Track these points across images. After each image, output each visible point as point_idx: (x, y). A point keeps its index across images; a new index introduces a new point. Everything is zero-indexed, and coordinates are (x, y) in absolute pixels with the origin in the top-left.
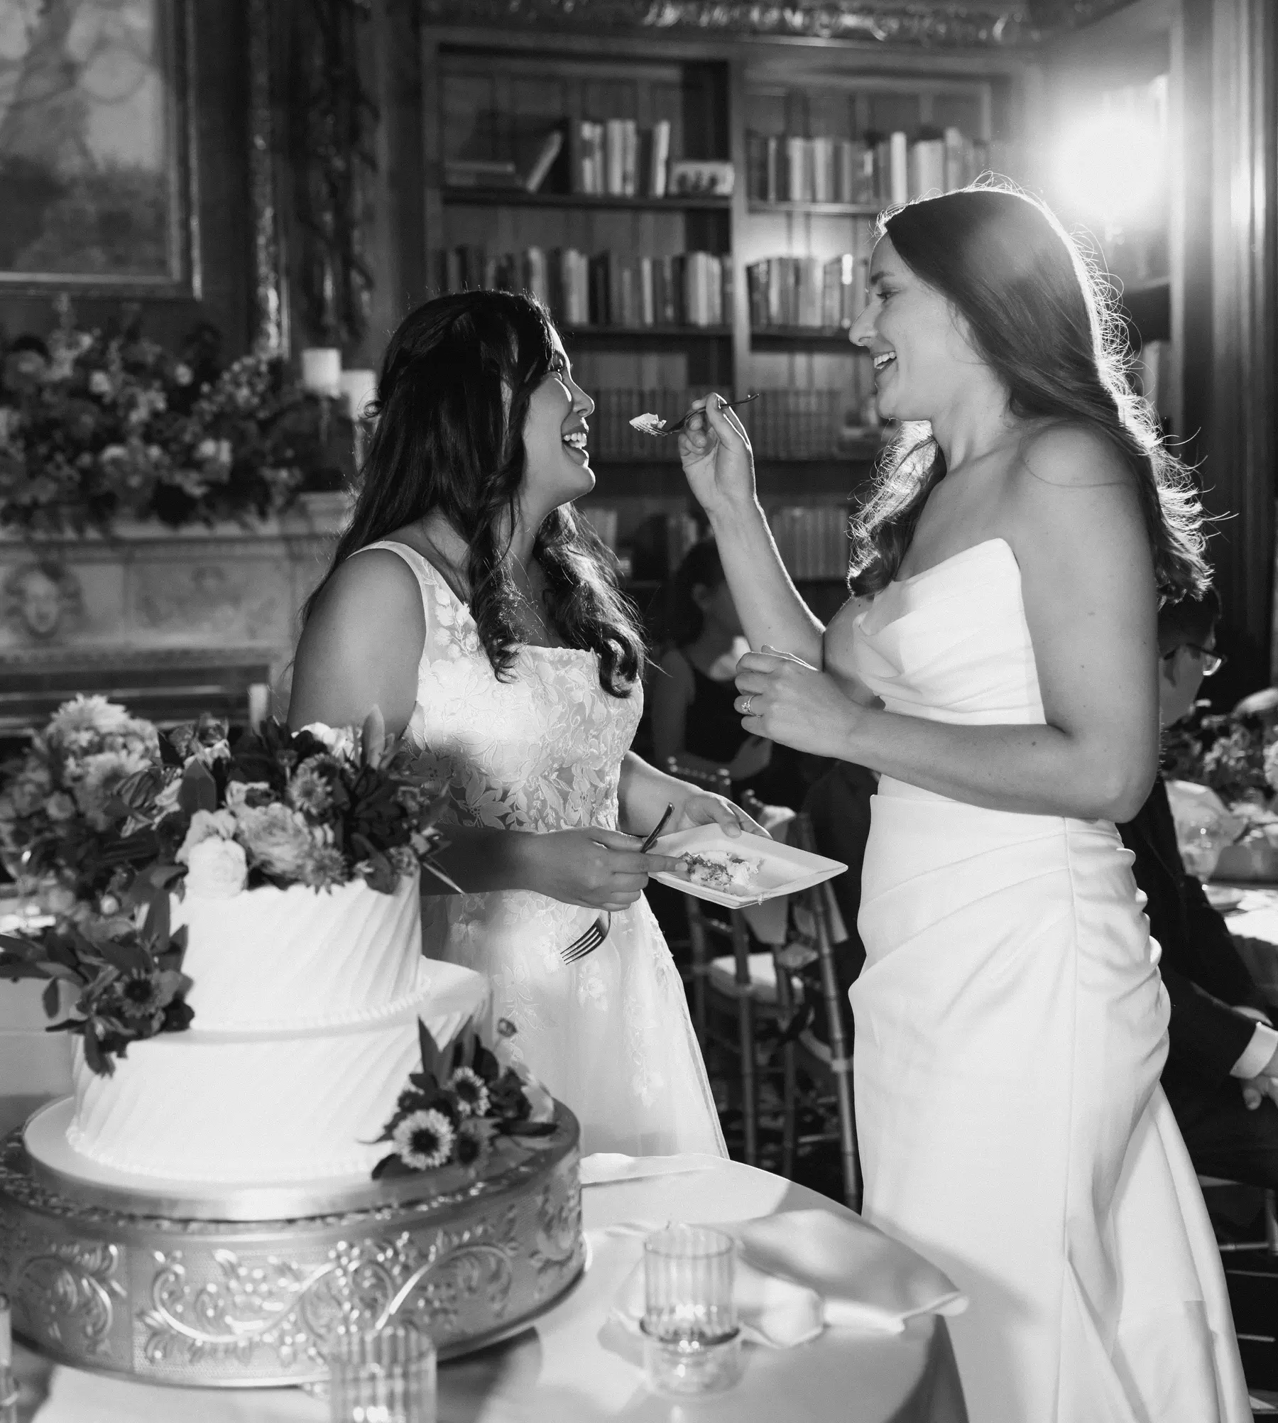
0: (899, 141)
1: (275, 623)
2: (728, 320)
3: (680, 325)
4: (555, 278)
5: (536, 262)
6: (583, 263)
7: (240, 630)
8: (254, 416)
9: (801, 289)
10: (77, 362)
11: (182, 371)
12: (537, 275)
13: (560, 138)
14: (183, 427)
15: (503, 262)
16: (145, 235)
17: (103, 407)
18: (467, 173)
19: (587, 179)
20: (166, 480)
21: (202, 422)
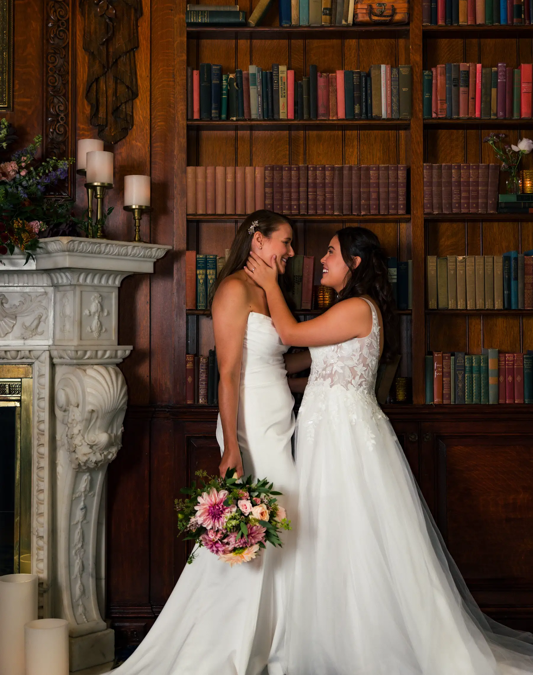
1: (42, 333)
2: (405, 114)
3: (367, 119)
4: (269, 87)
5: (254, 75)
6: (291, 73)
7: (17, 338)
8: (21, 184)
9: (462, 89)
12: (254, 84)
15: (232, 76)
18: (202, 12)
19: (294, 12)
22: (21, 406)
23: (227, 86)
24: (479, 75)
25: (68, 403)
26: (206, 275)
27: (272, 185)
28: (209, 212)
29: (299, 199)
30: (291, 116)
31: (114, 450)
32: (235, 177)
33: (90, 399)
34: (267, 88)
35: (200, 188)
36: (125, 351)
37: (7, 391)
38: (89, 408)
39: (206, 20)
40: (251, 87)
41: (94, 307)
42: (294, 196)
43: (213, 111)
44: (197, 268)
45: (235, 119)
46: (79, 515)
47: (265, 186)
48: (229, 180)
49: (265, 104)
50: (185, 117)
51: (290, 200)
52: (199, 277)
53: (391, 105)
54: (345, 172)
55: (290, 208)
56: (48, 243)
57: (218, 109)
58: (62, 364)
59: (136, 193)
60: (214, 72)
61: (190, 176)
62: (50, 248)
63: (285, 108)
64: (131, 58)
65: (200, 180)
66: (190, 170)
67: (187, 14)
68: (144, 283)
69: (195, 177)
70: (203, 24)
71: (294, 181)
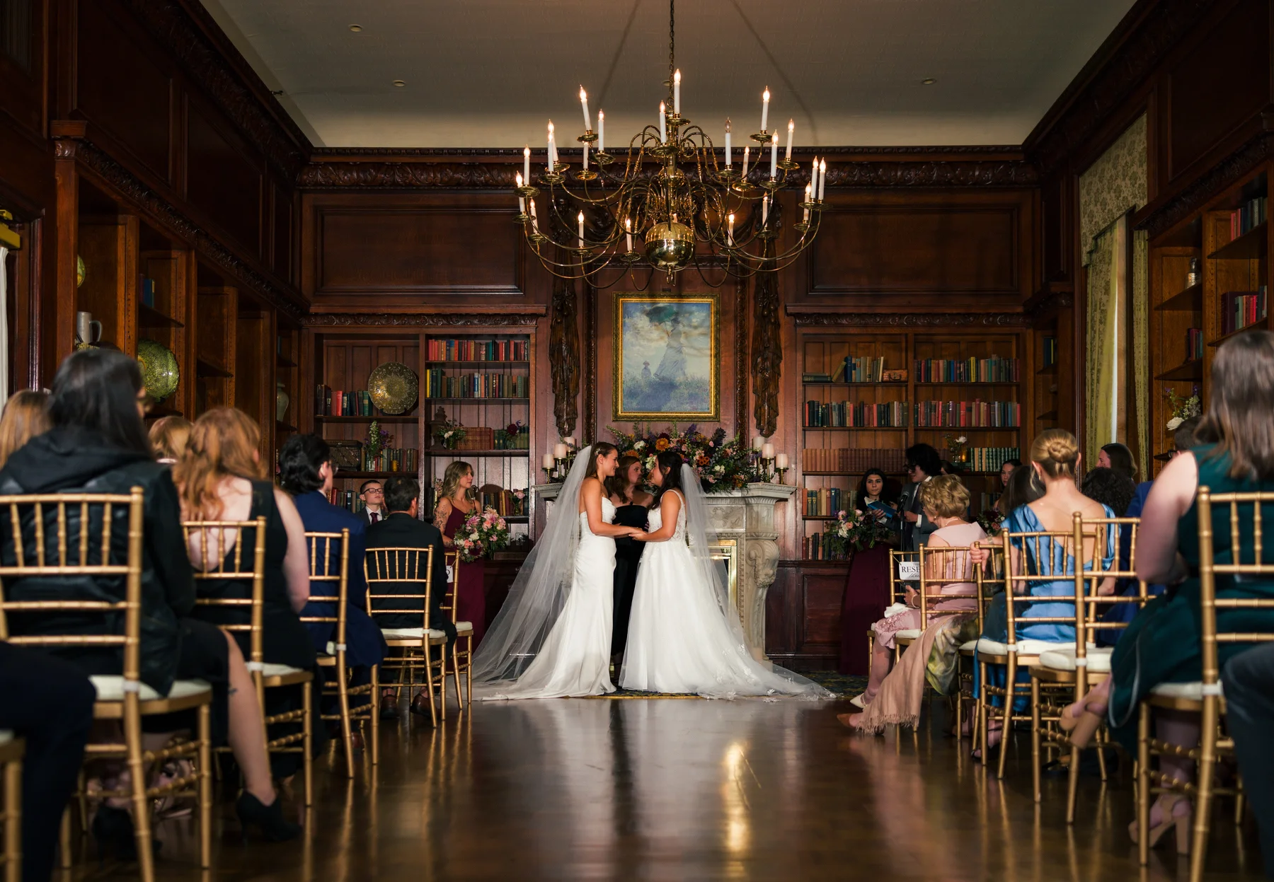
0: (973, 359)
1: (740, 526)
2: (905, 425)
3: (888, 426)
4: (842, 411)
5: (835, 406)
6: (852, 406)
7: (728, 528)
8: (733, 457)
9: (933, 413)
10: (678, 441)
11: (711, 444)
12: (835, 410)
13: (844, 363)
14: (710, 461)
15: (824, 406)
16: (703, 400)
17: (685, 455)
18: (811, 376)
19: (853, 377)
20: (704, 478)
21: (715, 460)
22: (731, 559)
23: (821, 411)
24: (940, 407)
25: (756, 556)
26: (812, 500)
27: (843, 458)
28: (813, 470)
29: (855, 464)
30: (852, 425)
31: (774, 578)
32: (825, 454)
33: (767, 554)
34: (840, 411)
35: (809, 458)
37: (725, 552)
38: (766, 558)
39: (812, 379)
40: (833, 412)
41: (765, 513)
42: (853, 463)
43: (815, 423)
45: (825, 427)
46: (757, 608)
47: (840, 458)
48: (823, 455)
49: (840, 420)
50: (802, 425)
51: (851, 464)
52: (809, 500)
53: (898, 420)
54: (878, 452)
55: (851, 468)
56: (751, 485)
57: (818, 422)
58: (751, 539)
59: (782, 462)
60: (816, 405)
61: (804, 453)
62: (751, 487)
63: (849, 422)
64: (776, 398)
65: (809, 455)
66: (804, 450)
67: (803, 377)
68: (782, 503)
69: (807, 454)
70: (810, 382)
71: (853, 456)
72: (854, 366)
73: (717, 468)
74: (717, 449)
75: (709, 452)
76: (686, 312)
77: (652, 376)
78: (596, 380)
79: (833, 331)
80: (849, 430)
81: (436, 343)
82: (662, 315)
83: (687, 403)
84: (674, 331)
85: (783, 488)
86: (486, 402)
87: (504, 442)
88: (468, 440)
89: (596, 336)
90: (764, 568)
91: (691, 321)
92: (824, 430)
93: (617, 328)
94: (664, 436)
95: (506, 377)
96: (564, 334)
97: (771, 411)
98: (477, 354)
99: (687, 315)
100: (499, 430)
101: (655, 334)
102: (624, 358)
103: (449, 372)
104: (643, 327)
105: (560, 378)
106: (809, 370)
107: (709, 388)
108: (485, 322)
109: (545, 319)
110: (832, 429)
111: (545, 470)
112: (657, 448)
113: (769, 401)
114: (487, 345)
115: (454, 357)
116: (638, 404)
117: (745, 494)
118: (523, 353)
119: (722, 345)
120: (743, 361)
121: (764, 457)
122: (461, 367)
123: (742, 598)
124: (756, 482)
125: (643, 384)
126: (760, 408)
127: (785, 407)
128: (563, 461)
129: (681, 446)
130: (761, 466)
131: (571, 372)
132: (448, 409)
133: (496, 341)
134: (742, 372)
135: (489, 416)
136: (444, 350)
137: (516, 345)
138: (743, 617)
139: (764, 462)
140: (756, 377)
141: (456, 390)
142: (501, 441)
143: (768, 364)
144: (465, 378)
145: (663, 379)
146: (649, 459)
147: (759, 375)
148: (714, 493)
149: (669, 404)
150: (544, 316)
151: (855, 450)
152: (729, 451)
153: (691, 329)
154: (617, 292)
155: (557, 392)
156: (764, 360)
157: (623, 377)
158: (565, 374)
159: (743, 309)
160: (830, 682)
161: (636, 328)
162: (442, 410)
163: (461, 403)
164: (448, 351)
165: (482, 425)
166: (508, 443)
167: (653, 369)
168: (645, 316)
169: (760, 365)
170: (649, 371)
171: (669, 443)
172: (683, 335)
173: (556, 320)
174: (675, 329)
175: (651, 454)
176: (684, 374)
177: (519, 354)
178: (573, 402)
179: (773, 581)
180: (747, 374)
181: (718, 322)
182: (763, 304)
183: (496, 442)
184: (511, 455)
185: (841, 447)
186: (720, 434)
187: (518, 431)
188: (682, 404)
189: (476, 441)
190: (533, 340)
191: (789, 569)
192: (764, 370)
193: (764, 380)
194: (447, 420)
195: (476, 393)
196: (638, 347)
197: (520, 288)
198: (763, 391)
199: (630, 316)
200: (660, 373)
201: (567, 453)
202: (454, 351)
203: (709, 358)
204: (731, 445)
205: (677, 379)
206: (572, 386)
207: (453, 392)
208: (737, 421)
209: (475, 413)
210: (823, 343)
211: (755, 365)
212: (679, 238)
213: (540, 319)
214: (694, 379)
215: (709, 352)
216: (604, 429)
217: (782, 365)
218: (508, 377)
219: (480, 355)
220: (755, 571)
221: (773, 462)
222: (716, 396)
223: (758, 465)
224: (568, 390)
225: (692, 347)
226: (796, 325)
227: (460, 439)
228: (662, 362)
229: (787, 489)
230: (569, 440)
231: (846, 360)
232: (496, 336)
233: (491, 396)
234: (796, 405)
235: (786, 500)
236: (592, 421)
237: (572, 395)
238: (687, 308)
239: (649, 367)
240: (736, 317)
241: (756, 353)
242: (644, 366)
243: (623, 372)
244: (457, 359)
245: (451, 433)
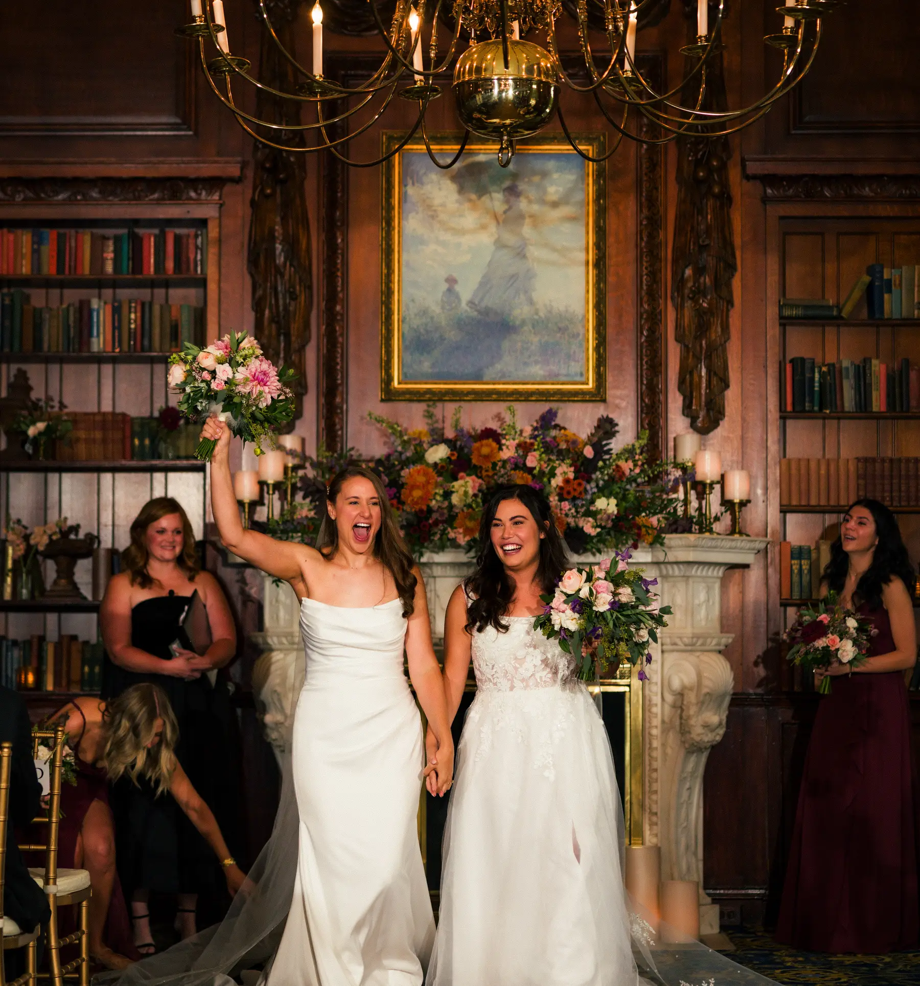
4: (862, 379)
5: (847, 369)
6: (883, 367)
8: (635, 481)
10: (519, 446)
11: (589, 452)
12: (848, 377)
13: (867, 279)
14: (585, 489)
15: (824, 369)
16: (569, 357)
17: (534, 476)
18: (797, 306)
19: (887, 307)
20: (573, 524)
21: (597, 486)
22: (630, 691)
23: (820, 379)
25: (683, 688)
26: (801, 566)
27: (865, 477)
28: (803, 503)
29: (891, 492)
30: (883, 409)
31: (722, 731)
32: (828, 470)
33: (706, 682)
34: (859, 380)
35: (793, 479)
36: (727, 639)
37: (618, 676)
38: (705, 690)
39: (800, 313)
40: (845, 382)
41: (702, 596)
42: (887, 488)
43: (807, 404)
44: (792, 558)
45: (828, 411)
46: (685, 794)
47: (858, 477)
48: (823, 472)
49: (857, 397)
50: (778, 408)
52: (794, 567)
56: (672, 539)
57: (812, 401)
58: (673, 651)
59: (737, 488)
60: (808, 365)
61: (784, 467)
62: (673, 543)
63: (878, 402)
64: (724, 350)
65: (794, 471)
66: (784, 461)
67: (781, 308)
68: (737, 573)
69: (789, 469)
70: (797, 318)
71: (887, 473)
72: (888, 286)
73: (601, 503)
74: (601, 463)
75: (584, 469)
76: (534, 173)
77: (464, 304)
78: (345, 314)
79: (844, 210)
80: (878, 417)
81: (11, 237)
82: (485, 178)
83: (536, 362)
84: (509, 213)
85: (738, 541)
86: (114, 361)
87: (152, 442)
88: (78, 440)
89: (345, 223)
90: (700, 711)
91: (545, 192)
92: (824, 418)
93: (390, 208)
94: (489, 434)
95: (156, 309)
96: (278, 219)
97: (715, 381)
98: (97, 259)
99: (536, 179)
100: (142, 419)
101: (470, 219)
102: (404, 269)
103: (38, 298)
104: (443, 205)
105: (271, 311)
106: (794, 293)
107: (582, 331)
108: (113, 194)
109: (239, 188)
110: (841, 415)
111: (240, 503)
112: (474, 461)
113: (709, 357)
114: (117, 240)
115: (49, 268)
116: (433, 366)
117: (661, 557)
118: (192, 256)
119: (611, 240)
120: (654, 275)
121: (699, 477)
122: (62, 285)
123: (654, 775)
124: (683, 532)
125: (443, 323)
126: (691, 373)
127: (742, 369)
128: (277, 486)
129: (525, 456)
130: (693, 495)
131: (294, 297)
132: (35, 373)
133: (137, 230)
134: (653, 295)
135: (122, 386)
136: (26, 249)
137: (178, 239)
138: (656, 814)
139: (702, 488)
140: (682, 307)
141: (52, 336)
142: (147, 442)
143: (707, 280)
144: (72, 310)
145: (486, 312)
146: (456, 484)
147: (688, 304)
148: (594, 555)
149: (498, 366)
150: (237, 181)
151: (891, 460)
152: (627, 466)
153: (546, 209)
154: (390, 132)
155: (265, 341)
156: (699, 271)
157: (403, 309)
158: (281, 302)
159: (653, 166)
160: (841, 964)
161: (429, 207)
162: (22, 376)
163: (62, 360)
164: (36, 253)
165: (107, 407)
166: (162, 446)
167: (466, 292)
168: (449, 182)
169: (690, 284)
170: (458, 297)
171: (500, 449)
172: (528, 221)
173: (262, 191)
174: (510, 208)
175: (461, 474)
176: (531, 302)
177: (184, 259)
178: (297, 361)
179: (718, 738)
180: (661, 301)
181: (600, 194)
182: (696, 154)
183: (137, 442)
184: (166, 470)
185: (861, 454)
186: (606, 428)
187: (182, 422)
188: (525, 364)
189: (94, 441)
190: (213, 231)
191: (753, 710)
192: (698, 292)
193: (700, 314)
194: (34, 395)
195: (94, 340)
196: (433, 247)
197: (186, 123)
198: (696, 338)
199: (418, 181)
200: (482, 299)
201: (286, 468)
202: (48, 251)
203: (582, 269)
204: (629, 452)
205: (516, 312)
206: (295, 328)
207: (46, 338)
208: (642, 400)
209: (93, 379)
210: (822, 234)
211: (679, 283)
212: (524, 75)
213: (228, 188)
214: (550, 312)
215: (582, 256)
216: (362, 418)
217: (736, 283)
218: (162, 307)
219: (103, 260)
220: (681, 718)
221: (717, 487)
222: (597, 349)
223: (686, 493)
224: (287, 336)
225: (546, 245)
226: (765, 200)
227: (61, 438)
228: (484, 277)
229: (749, 545)
230: (289, 441)
231: (870, 271)
232: (136, 222)
233: (125, 348)
234: (765, 367)
235: (746, 566)
236: (338, 400)
237: (295, 345)
238: (538, 164)
239: (457, 288)
240: (639, 183)
241: (681, 257)
242: (445, 286)
243: (404, 298)
244: (53, 271)
245: (41, 426)
